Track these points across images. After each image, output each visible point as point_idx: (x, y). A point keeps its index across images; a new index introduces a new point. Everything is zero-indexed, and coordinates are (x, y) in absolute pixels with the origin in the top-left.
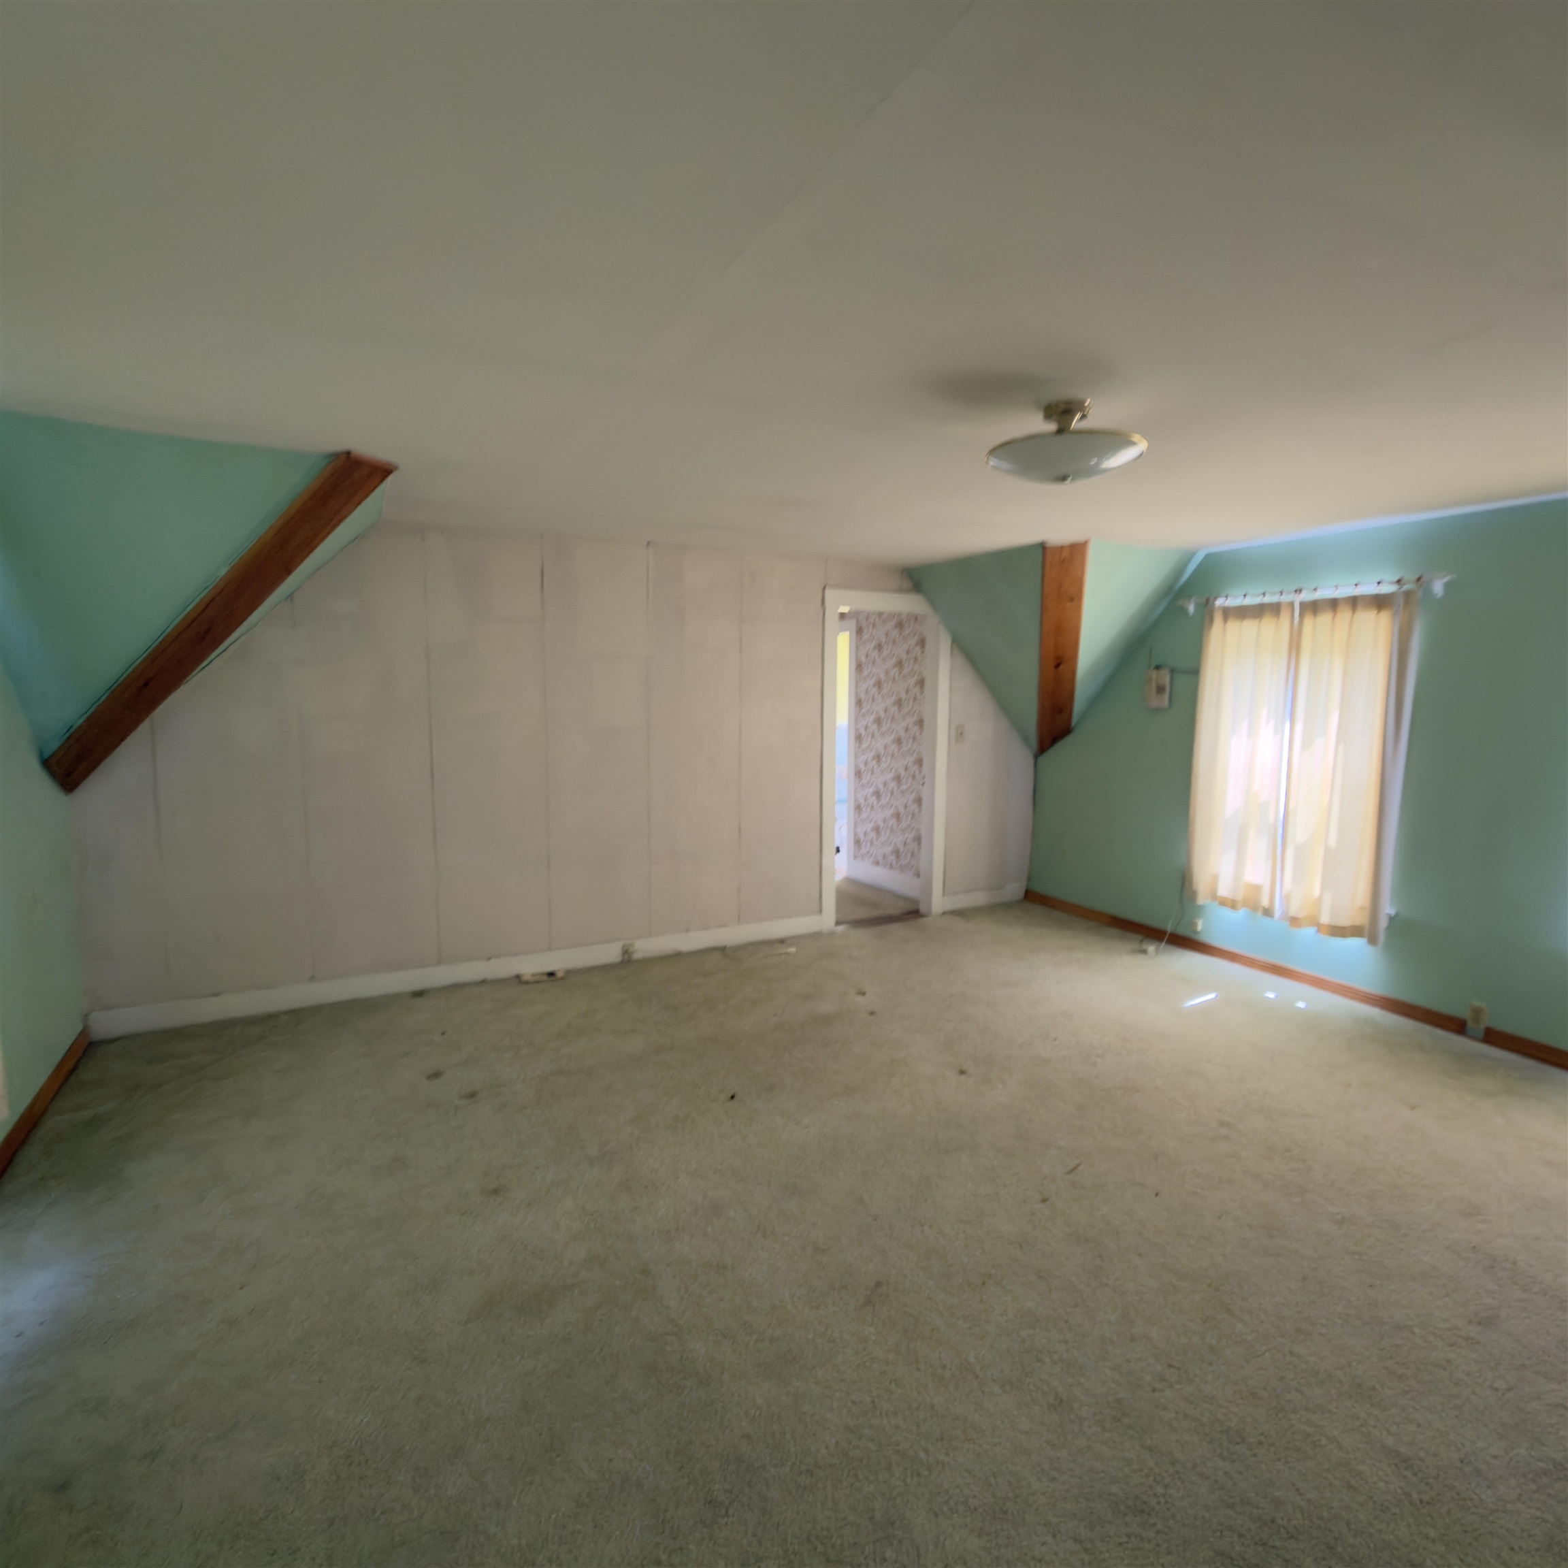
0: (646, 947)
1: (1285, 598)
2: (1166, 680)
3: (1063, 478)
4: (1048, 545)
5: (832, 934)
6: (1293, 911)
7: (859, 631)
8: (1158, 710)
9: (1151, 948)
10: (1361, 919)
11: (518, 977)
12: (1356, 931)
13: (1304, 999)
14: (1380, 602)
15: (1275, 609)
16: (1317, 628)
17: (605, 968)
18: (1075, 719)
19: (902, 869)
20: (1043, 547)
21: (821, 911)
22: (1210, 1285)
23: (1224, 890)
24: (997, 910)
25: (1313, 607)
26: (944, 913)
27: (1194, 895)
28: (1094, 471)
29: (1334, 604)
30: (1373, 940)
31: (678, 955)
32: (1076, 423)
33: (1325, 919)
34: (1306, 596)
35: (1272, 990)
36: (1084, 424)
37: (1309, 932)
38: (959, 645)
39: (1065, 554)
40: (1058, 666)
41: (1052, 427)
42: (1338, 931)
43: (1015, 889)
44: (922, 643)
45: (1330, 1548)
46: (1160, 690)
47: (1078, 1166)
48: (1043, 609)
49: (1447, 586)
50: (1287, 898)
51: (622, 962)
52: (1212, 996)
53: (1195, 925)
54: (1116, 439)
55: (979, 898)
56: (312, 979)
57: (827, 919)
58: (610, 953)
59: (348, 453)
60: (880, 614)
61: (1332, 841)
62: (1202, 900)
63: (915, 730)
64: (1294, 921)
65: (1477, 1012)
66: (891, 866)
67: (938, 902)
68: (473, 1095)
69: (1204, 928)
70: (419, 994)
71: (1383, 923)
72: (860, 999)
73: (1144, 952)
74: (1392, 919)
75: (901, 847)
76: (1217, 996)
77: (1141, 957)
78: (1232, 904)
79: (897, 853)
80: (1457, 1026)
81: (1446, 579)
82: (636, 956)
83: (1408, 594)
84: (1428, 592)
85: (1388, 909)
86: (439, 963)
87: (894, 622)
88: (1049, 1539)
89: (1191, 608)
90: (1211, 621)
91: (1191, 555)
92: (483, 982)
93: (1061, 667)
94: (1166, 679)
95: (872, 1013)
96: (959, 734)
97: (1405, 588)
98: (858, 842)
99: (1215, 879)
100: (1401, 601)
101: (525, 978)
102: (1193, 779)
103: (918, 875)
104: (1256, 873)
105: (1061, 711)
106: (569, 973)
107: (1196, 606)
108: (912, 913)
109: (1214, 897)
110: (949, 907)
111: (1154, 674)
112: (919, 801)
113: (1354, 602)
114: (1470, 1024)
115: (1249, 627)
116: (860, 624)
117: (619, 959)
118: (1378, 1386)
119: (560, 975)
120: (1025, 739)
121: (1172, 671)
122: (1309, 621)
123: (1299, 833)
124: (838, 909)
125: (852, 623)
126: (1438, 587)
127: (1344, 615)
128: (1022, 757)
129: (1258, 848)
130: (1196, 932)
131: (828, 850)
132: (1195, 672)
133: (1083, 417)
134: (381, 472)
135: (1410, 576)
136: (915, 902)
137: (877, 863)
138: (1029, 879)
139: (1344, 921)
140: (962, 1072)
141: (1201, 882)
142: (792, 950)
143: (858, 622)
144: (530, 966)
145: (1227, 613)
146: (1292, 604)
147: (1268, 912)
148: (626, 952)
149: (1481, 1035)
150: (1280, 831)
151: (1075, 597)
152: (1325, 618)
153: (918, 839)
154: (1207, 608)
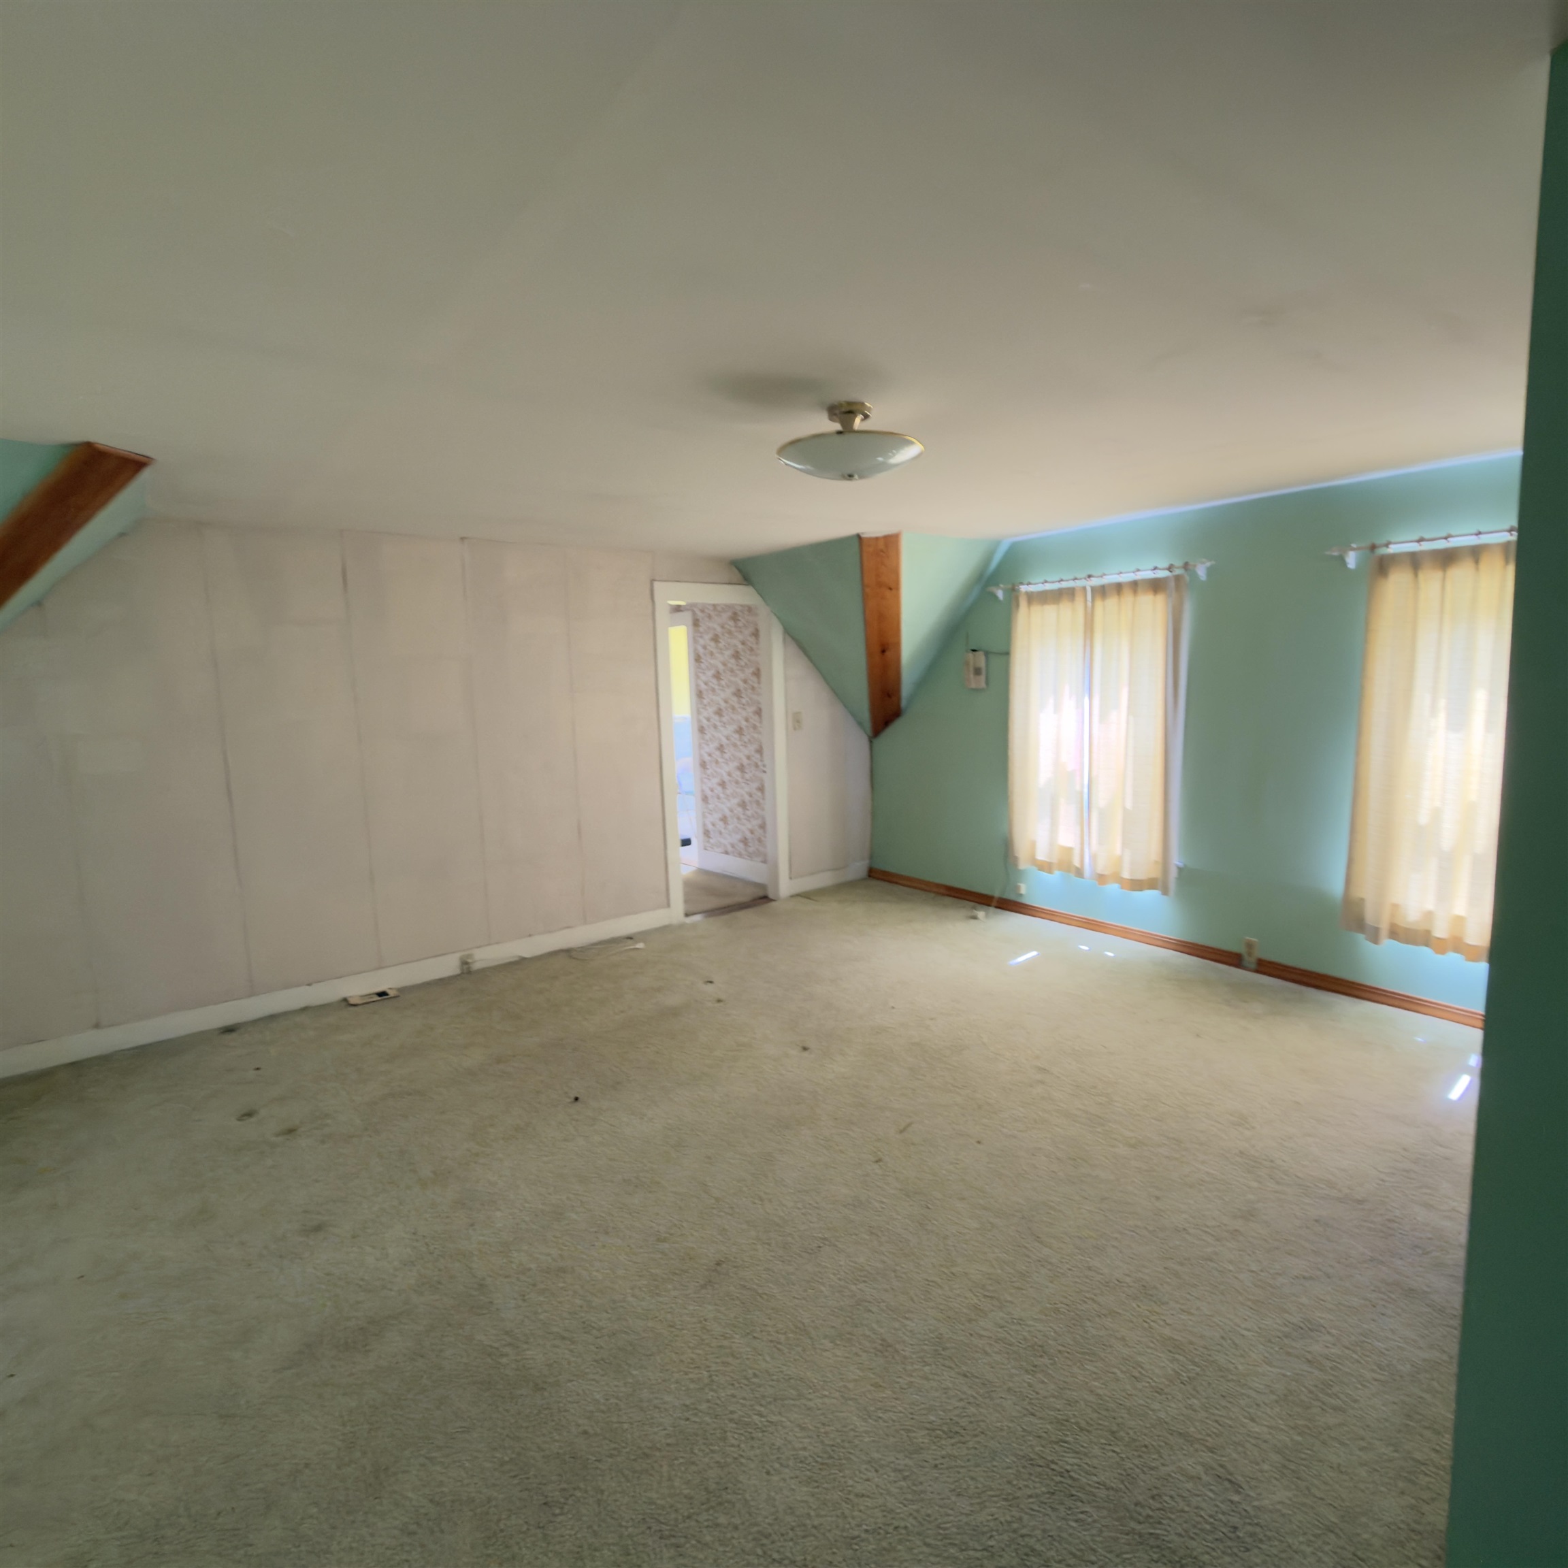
0: (486, 956)
1: (1079, 584)
2: (982, 664)
3: (851, 476)
4: (863, 536)
5: (681, 926)
6: (1100, 869)
7: (696, 623)
8: (977, 690)
9: (981, 914)
10: (1155, 873)
11: (345, 1000)
12: (1151, 884)
13: (1112, 949)
14: (1156, 586)
15: (1070, 594)
16: (1107, 610)
17: (442, 982)
18: (904, 703)
19: (751, 856)
20: (859, 537)
21: (668, 905)
22: (1023, 1218)
23: (1041, 856)
24: (842, 889)
25: (1101, 592)
26: (792, 896)
27: (1016, 859)
28: (884, 467)
29: (1119, 588)
30: (1165, 892)
31: (523, 960)
32: (858, 423)
33: (1126, 875)
34: (1095, 582)
35: (1085, 943)
36: (868, 425)
37: (1113, 888)
38: (790, 634)
39: (881, 545)
40: (883, 651)
41: (837, 426)
42: (1137, 885)
43: (858, 868)
44: (756, 634)
45: (1113, 1433)
46: (977, 671)
47: (909, 1125)
48: (865, 597)
49: (1210, 571)
50: (1094, 858)
51: (462, 973)
52: (1034, 953)
53: (1018, 888)
54: (893, 439)
55: (824, 880)
56: (97, 1026)
57: (675, 912)
58: (448, 966)
59: (89, 445)
60: (714, 606)
61: (1129, 805)
62: (1023, 865)
63: (754, 719)
64: (1101, 879)
65: (1250, 945)
66: (740, 855)
67: (785, 887)
68: (291, 1131)
69: (1028, 892)
70: (229, 1030)
71: (1173, 873)
72: (709, 987)
73: (975, 918)
74: (1180, 870)
75: (749, 835)
76: (1038, 954)
77: (973, 921)
78: (1046, 867)
79: (745, 841)
80: (1233, 959)
81: (1208, 564)
82: (477, 966)
83: (1178, 578)
84: (1194, 575)
85: (1176, 860)
86: (252, 994)
87: (729, 614)
88: (872, 1474)
89: (1000, 594)
90: (1018, 606)
91: (997, 543)
92: (305, 1009)
93: (888, 653)
94: (982, 662)
95: (719, 1001)
96: (796, 721)
97: (1175, 573)
98: (707, 833)
99: (1033, 845)
100: (1172, 584)
101: (352, 1001)
102: (1010, 753)
103: (765, 862)
104: (1067, 838)
105: (889, 696)
106: (403, 990)
107: (1005, 591)
108: (761, 899)
109: (1034, 861)
110: (793, 892)
111: (971, 655)
112: (761, 789)
113: (1134, 585)
114: (1246, 957)
115: (1050, 611)
116: (697, 618)
117: (458, 971)
118: (1159, 1286)
119: (392, 993)
120: (860, 724)
121: (987, 654)
122: (1099, 604)
123: (1101, 800)
124: (686, 901)
125: (687, 616)
126: (1201, 572)
127: (1128, 597)
128: (858, 741)
129: (1067, 814)
130: (1021, 895)
131: (673, 843)
132: (1007, 654)
133: (866, 417)
134: (131, 466)
135: (1178, 563)
136: (763, 886)
137: (726, 853)
138: (871, 857)
139: (1142, 875)
140: (805, 1049)
141: (1021, 850)
142: (640, 945)
143: (694, 613)
144: (358, 987)
145: (1032, 598)
146: (1084, 588)
147: (1079, 873)
148: (464, 963)
149: (1253, 966)
150: (1086, 796)
151: (893, 587)
152: (1112, 602)
153: (763, 826)
154: (1013, 592)
